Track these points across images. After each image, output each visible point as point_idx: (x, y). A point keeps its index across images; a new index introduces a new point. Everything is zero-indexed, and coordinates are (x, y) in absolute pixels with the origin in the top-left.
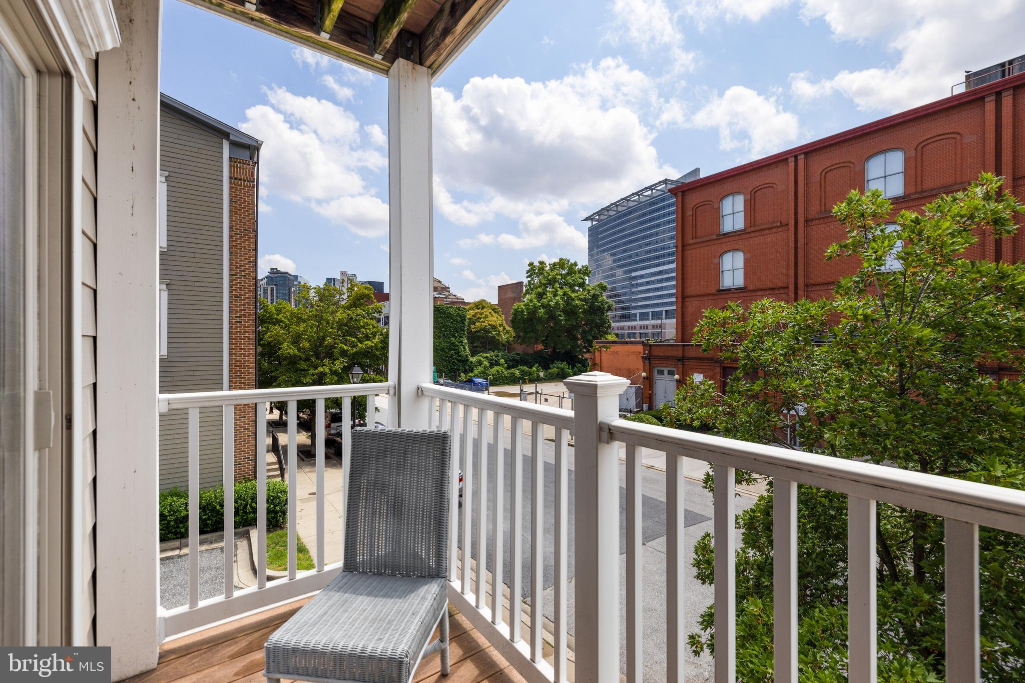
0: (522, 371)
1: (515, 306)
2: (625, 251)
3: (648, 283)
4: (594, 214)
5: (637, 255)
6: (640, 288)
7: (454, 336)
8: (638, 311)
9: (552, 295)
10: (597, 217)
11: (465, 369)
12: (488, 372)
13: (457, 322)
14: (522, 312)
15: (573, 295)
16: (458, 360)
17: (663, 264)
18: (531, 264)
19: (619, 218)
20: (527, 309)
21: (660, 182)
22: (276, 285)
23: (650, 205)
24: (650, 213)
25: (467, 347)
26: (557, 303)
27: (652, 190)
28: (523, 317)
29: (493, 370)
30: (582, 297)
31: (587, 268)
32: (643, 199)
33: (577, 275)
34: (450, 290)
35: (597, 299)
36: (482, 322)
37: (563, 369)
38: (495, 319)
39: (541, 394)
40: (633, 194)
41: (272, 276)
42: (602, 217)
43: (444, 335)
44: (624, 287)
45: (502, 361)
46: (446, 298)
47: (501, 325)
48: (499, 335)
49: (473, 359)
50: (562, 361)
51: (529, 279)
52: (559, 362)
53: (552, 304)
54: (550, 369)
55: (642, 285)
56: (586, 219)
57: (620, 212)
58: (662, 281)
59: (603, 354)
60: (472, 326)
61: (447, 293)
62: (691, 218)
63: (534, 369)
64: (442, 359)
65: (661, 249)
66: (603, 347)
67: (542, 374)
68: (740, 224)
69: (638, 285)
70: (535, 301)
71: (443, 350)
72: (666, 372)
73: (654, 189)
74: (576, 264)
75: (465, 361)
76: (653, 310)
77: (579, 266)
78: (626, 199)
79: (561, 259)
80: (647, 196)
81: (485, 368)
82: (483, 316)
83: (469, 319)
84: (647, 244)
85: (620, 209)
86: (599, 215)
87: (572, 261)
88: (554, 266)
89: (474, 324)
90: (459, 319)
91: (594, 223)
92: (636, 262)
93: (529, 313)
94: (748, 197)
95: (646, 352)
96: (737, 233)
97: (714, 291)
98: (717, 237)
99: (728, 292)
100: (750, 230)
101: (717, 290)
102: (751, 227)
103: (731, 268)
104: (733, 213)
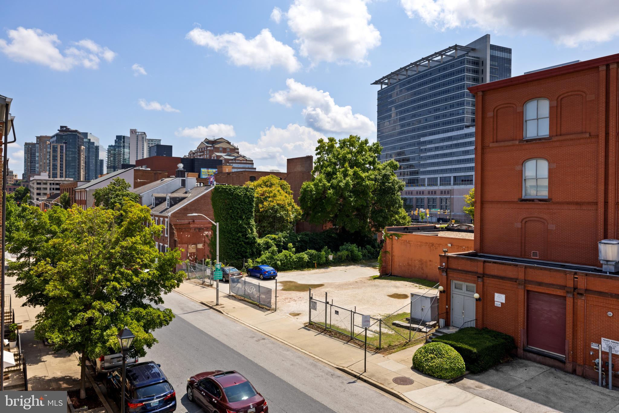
0: (311, 255)
1: (305, 184)
2: (414, 116)
3: (437, 149)
4: (384, 78)
5: (426, 120)
6: (429, 154)
7: (241, 218)
8: (426, 177)
9: (342, 176)
10: (386, 81)
11: (253, 252)
12: (276, 257)
13: (245, 203)
14: (311, 191)
15: (363, 175)
16: (245, 243)
17: (452, 130)
18: (320, 141)
19: (409, 82)
20: (317, 189)
21: (450, 48)
22: (65, 143)
23: (439, 70)
24: (439, 78)
25: (255, 230)
26: (347, 184)
27: (442, 55)
28: (312, 196)
29: (281, 255)
30: (373, 177)
31: (378, 146)
32: (432, 64)
33: (368, 153)
34: (239, 151)
35: (388, 179)
36: (270, 201)
37: (352, 252)
38: (283, 197)
39: (331, 305)
40: (423, 59)
41: (62, 134)
42: (392, 81)
43: (231, 217)
44: (413, 152)
45: (290, 245)
46: (235, 159)
47: (289, 204)
48: (287, 215)
49: (260, 241)
50: (352, 243)
51: (319, 156)
52: (349, 244)
53: (342, 184)
54: (339, 250)
55: (430, 150)
56: (376, 83)
57: (409, 76)
58: (451, 147)
59: (395, 242)
60: (261, 206)
61: (236, 155)
62: (492, 120)
63: (323, 253)
64: (229, 242)
65: (451, 115)
66: (394, 234)
67: (331, 257)
68: (544, 131)
69: (426, 150)
70: (325, 181)
71: (230, 232)
72: (464, 288)
73: (444, 54)
74: (366, 142)
75: (252, 242)
76: (441, 175)
77: (370, 144)
78: (416, 64)
79: (351, 137)
80: (437, 61)
81: (273, 253)
82: (271, 195)
83: (257, 198)
84: (436, 110)
85: (410, 73)
86: (389, 79)
87: (362, 139)
88: (343, 143)
89: (262, 203)
90: (247, 200)
91: (384, 86)
92: (425, 128)
93: (318, 193)
94: (555, 103)
95: (444, 264)
96: (541, 141)
97: (516, 200)
98: (519, 142)
99: (531, 202)
100: (556, 139)
101: (519, 199)
102: (557, 135)
103: (535, 177)
104: (538, 119)
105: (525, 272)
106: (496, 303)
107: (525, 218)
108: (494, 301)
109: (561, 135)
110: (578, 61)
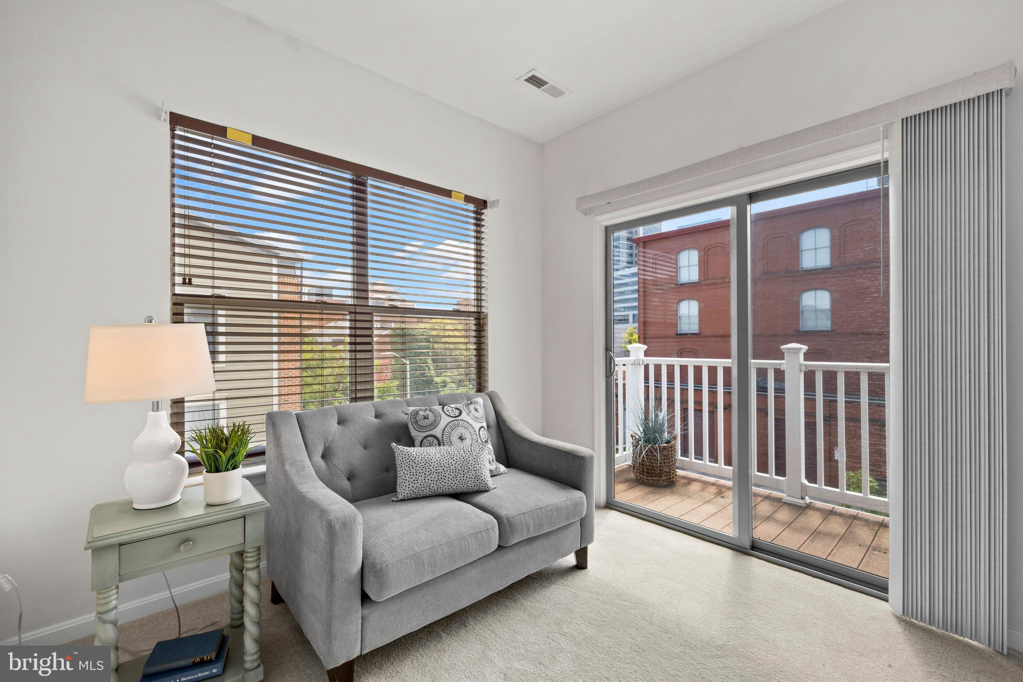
62: (651, 267)
94: (702, 253)
96: (692, 285)
98: (675, 286)
99: (685, 336)
100: (704, 283)
101: (674, 334)
102: (705, 280)
104: (689, 266)
109: (708, 280)
110: (720, 219)
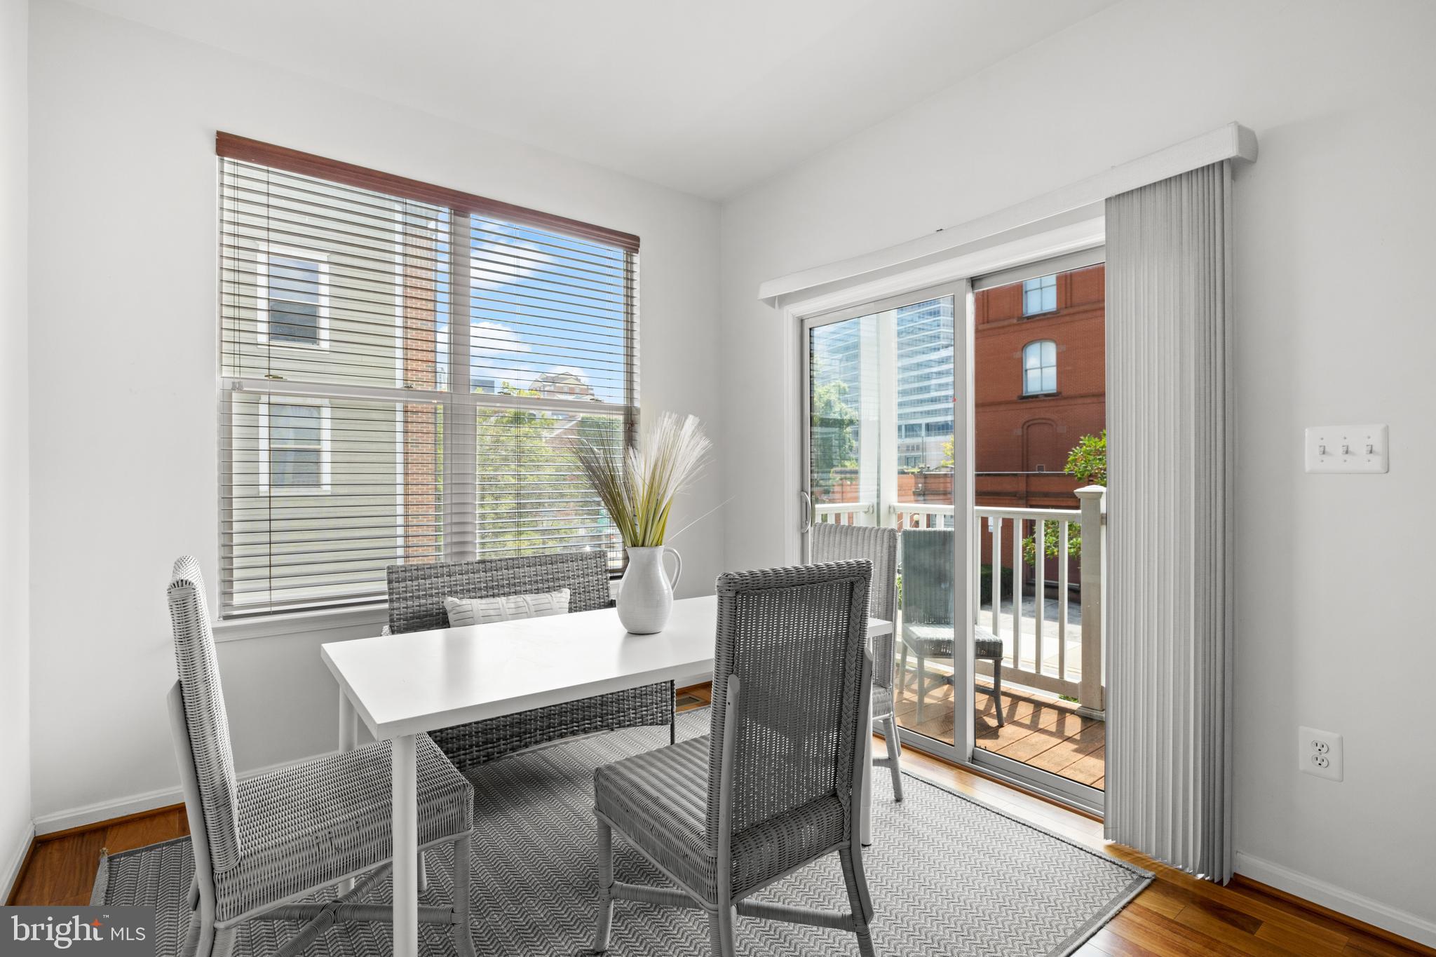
68: (1050, 303)
95: (920, 485)
96: (1046, 317)
97: (1015, 398)
98: (1018, 321)
99: (1034, 399)
100: (1065, 312)
101: (1018, 397)
102: (1066, 308)
103: (1039, 366)
104: (1041, 289)
105: (1027, 483)
106: (990, 528)
107: (1028, 421)
108: (988, 526)
109: (1072, 306)
